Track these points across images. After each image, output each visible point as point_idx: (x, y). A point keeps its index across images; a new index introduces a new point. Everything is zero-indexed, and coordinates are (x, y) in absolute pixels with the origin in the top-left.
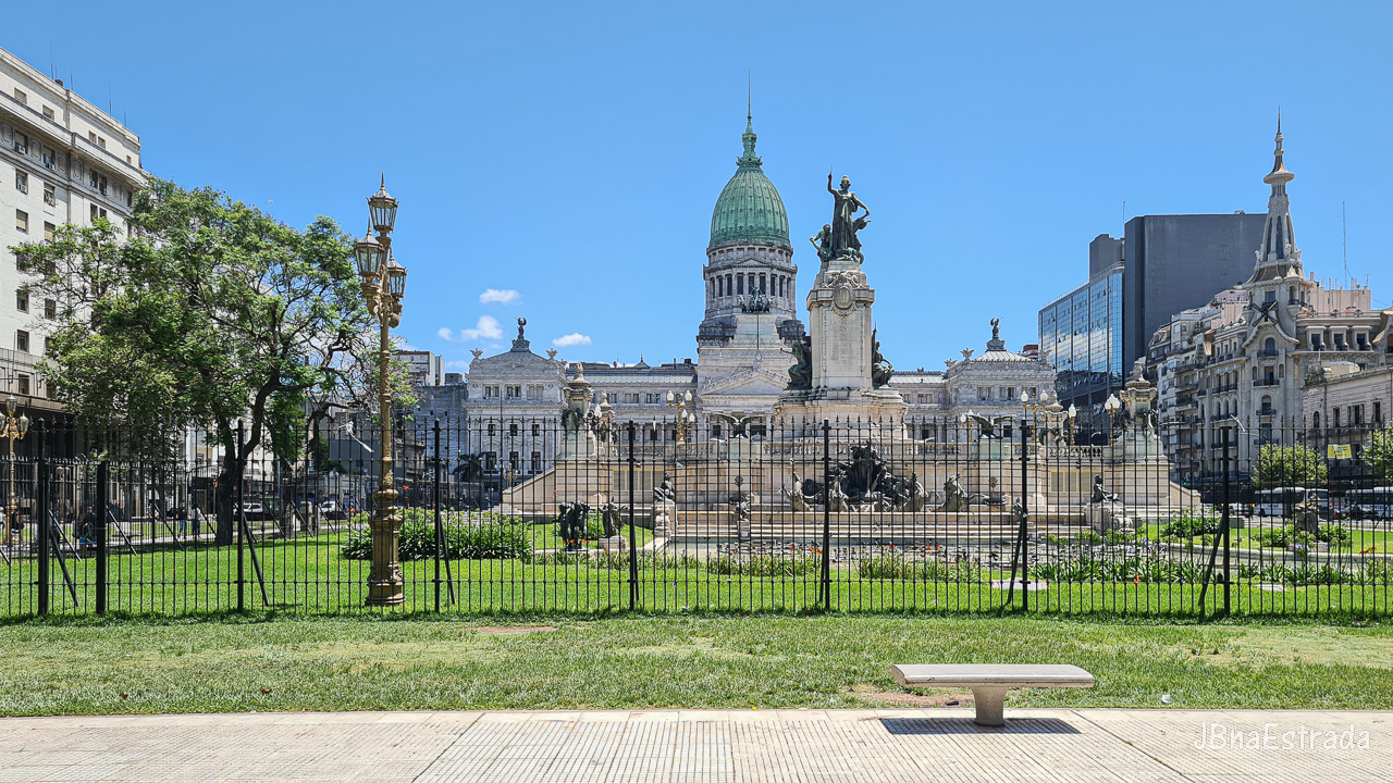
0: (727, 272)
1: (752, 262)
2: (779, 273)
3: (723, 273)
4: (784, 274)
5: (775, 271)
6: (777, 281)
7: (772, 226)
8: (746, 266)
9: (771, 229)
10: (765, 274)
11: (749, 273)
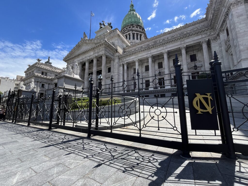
2: (136, 33)
4: (137, 33)
5: (134, 32)
6: (135, 35)
7: (134, 20)
8: (125, 33)
9: (133, 21)
10: (130, 33)
11: (126, 35)
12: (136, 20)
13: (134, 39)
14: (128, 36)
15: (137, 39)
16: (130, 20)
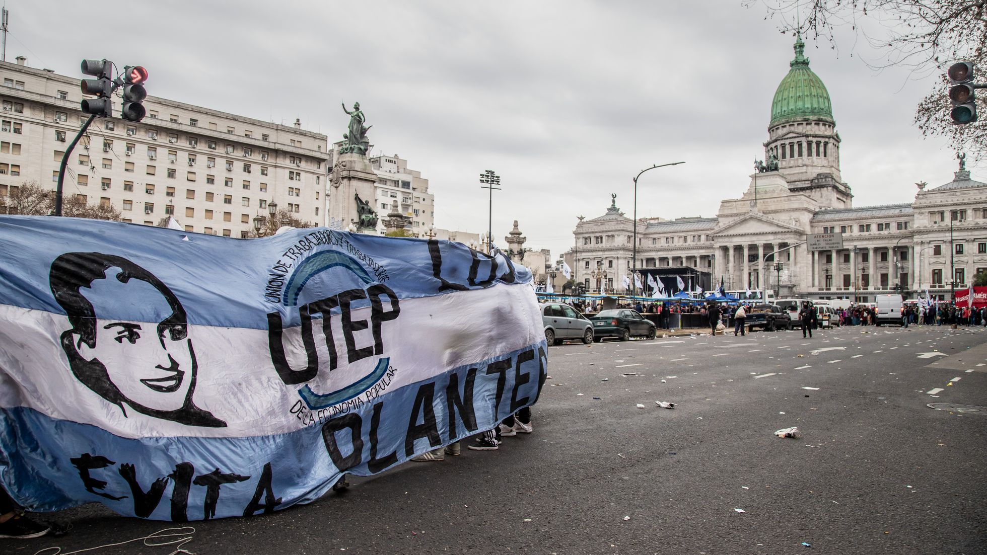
1: (792, 135)
7: (809, 106)
8: (787, 139)
9: (808, 108)
11: (790, 143)
12: (815, 105)
13: (810, 154)
14: (796, 147)
15: (818, 155)
16: (800, 104)
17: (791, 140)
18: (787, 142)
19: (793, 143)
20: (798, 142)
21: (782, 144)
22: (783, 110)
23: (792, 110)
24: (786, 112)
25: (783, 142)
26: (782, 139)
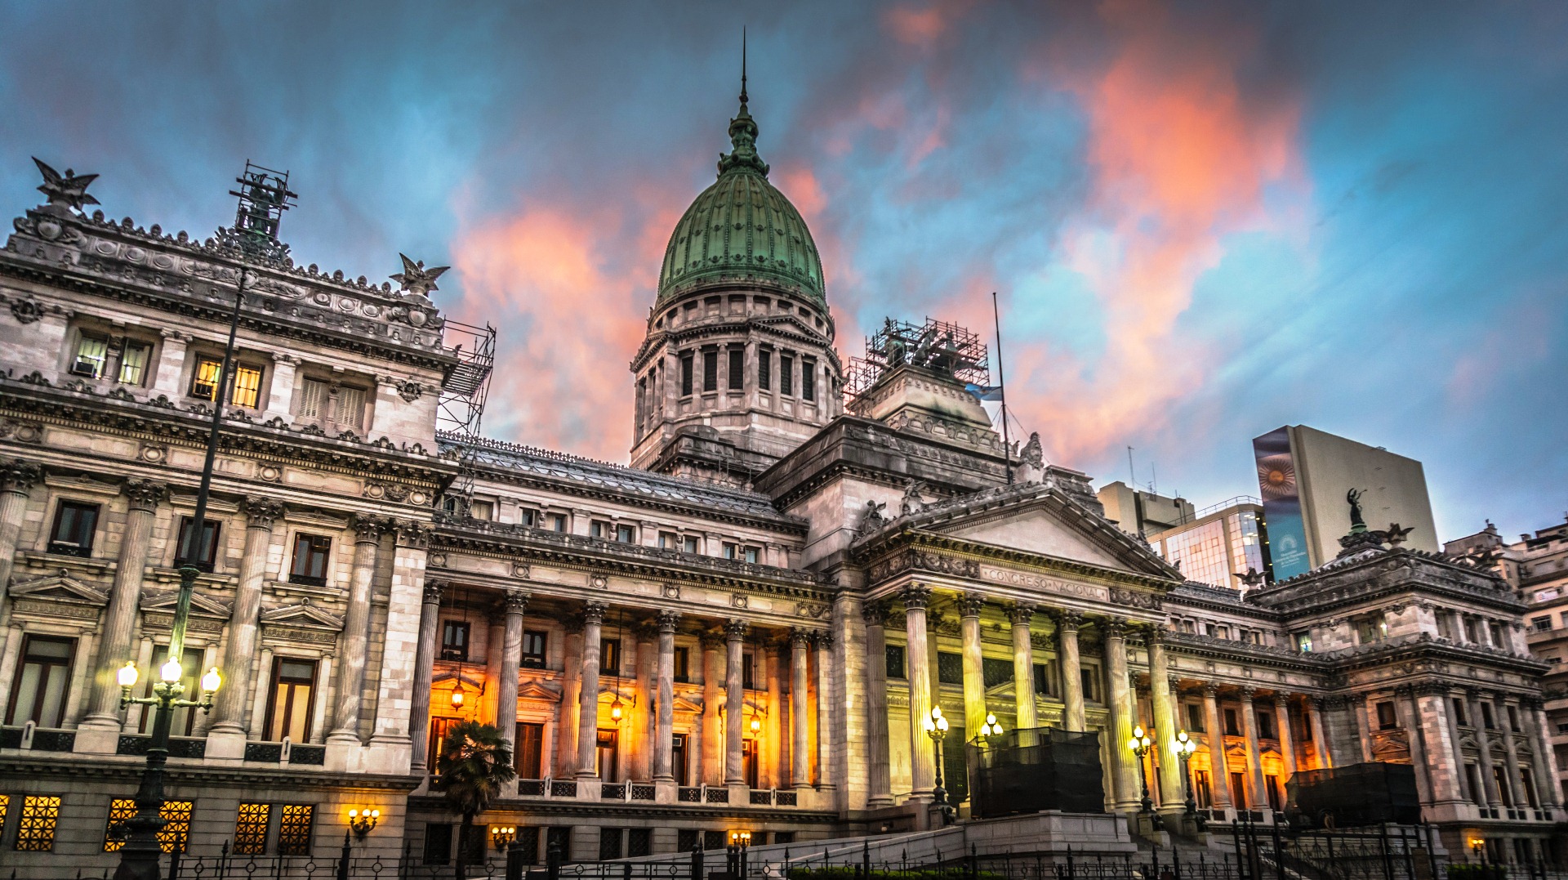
0: (732, 338)
1: (789, 328)
3: (723, 340)
8: (778, 334)
10: (814, 358)
11: (785, 350)
14: (798, 368)
17: (791, 345)
18: (779, 344)
19: (793, 353)
20: (807, 356)
21: (763, 345)
22: (756, 253)
23: (782, 264)
24: (766, 263)
25: (766, 338)
26: (764, 330)
